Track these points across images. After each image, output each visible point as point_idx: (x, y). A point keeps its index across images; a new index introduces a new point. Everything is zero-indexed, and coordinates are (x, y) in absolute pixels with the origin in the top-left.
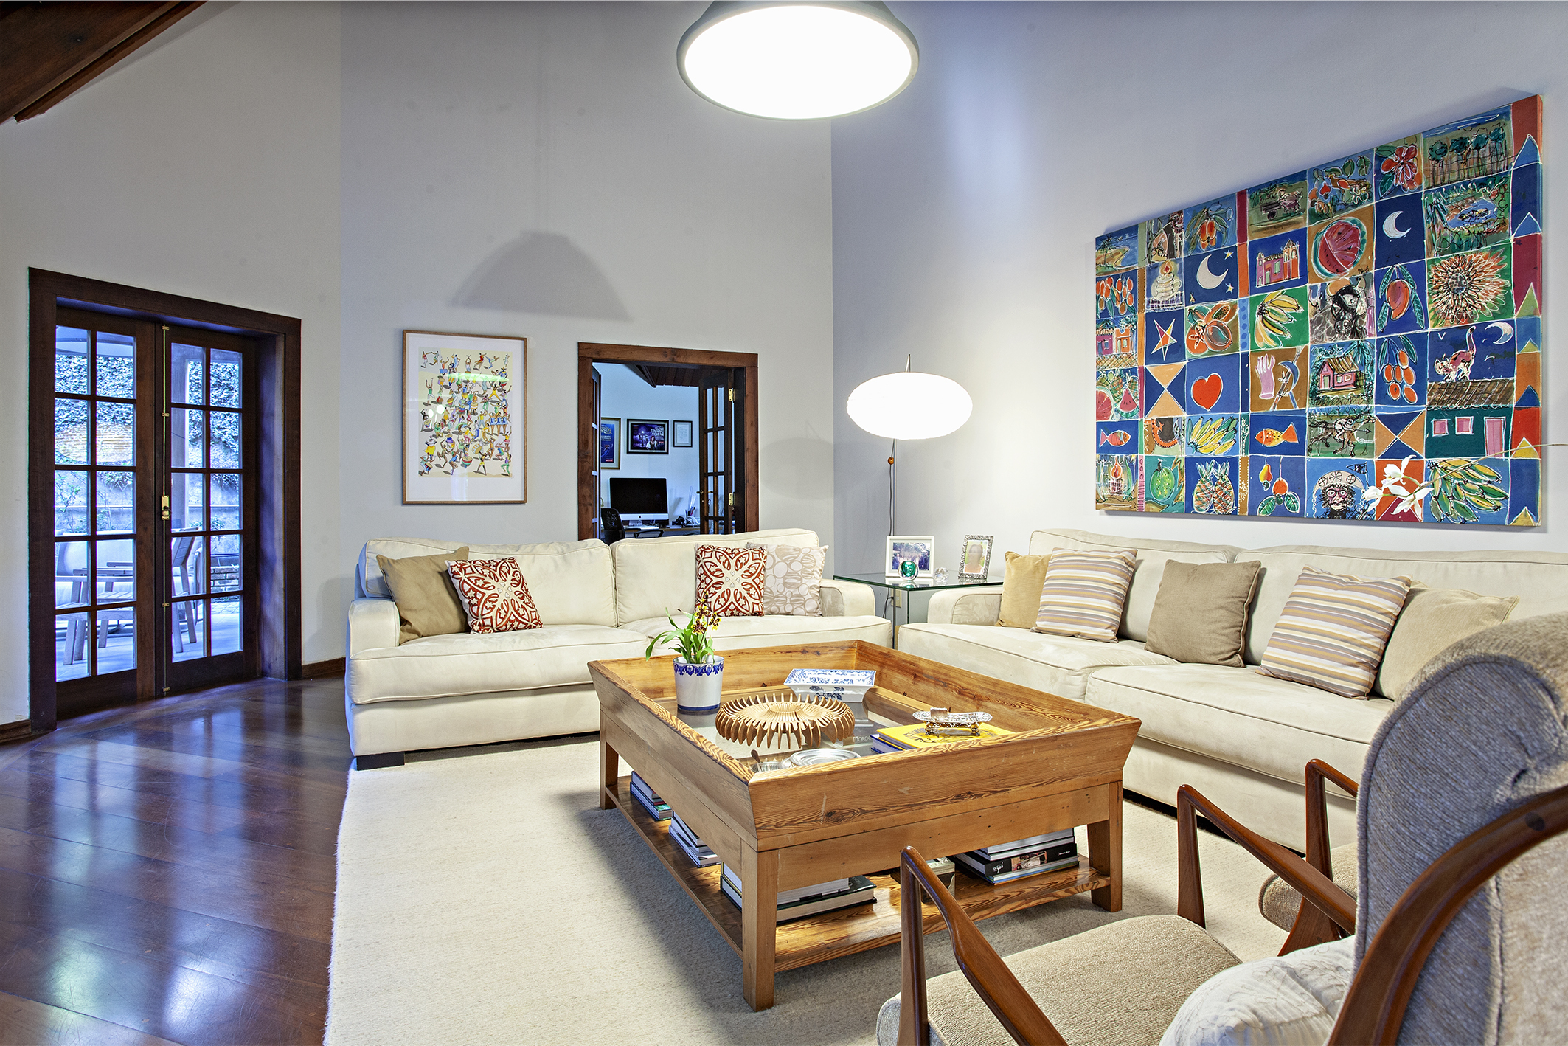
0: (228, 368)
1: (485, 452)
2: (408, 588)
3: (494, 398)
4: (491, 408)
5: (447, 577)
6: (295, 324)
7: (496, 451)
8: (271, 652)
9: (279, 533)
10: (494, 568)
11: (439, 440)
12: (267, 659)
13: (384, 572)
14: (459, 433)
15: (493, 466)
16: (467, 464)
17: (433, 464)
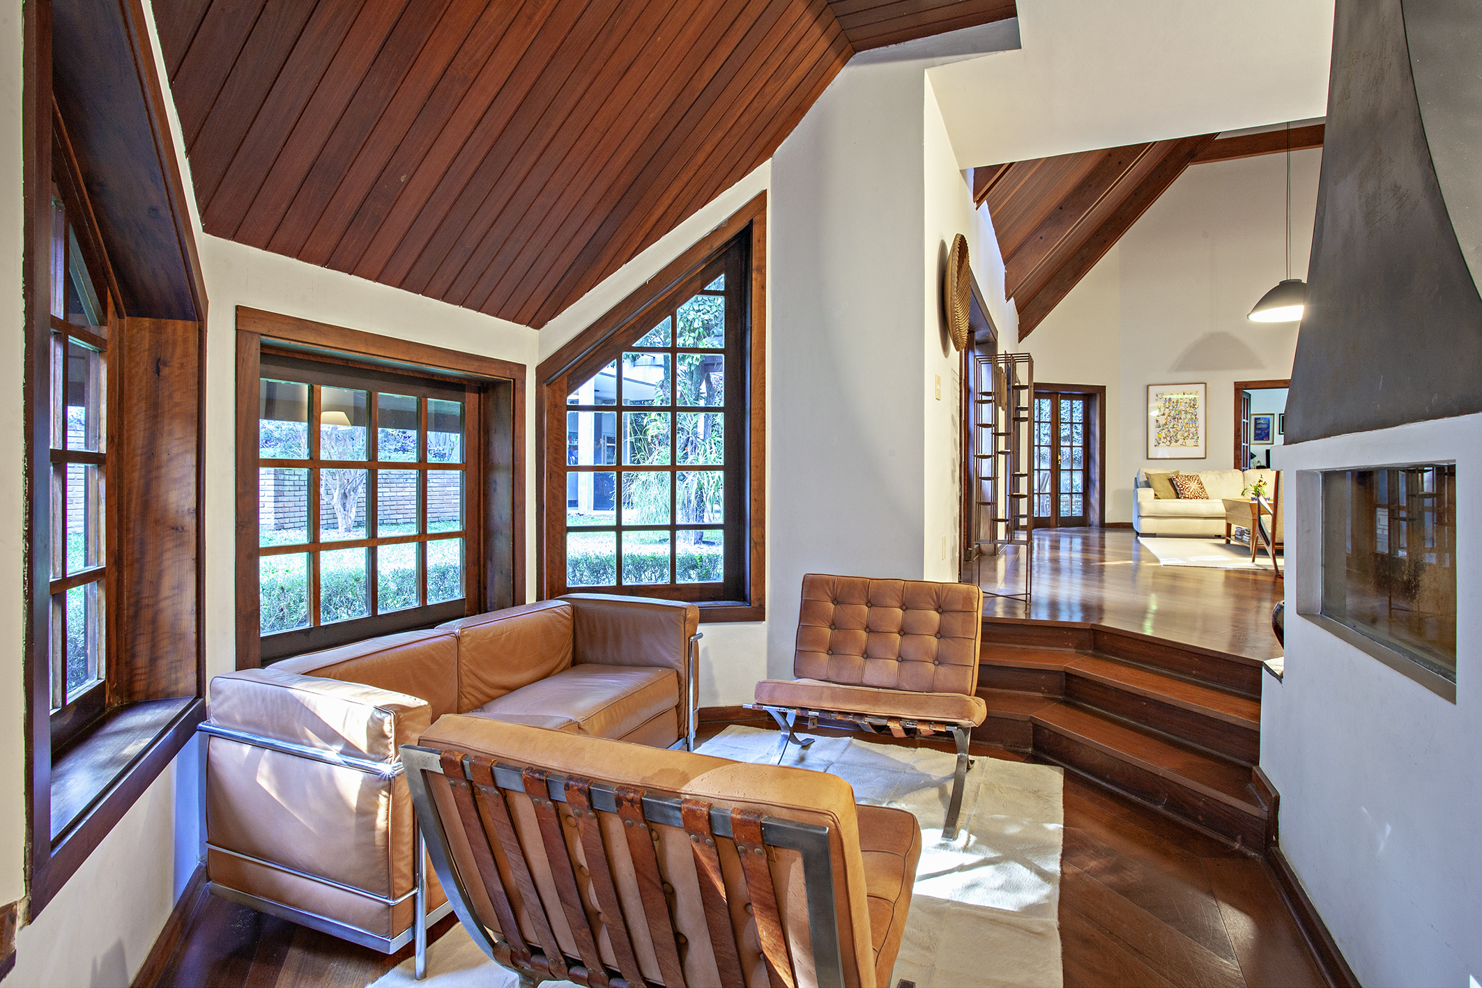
0: (1078, 404)
1: (1185, 436)
2: (1156, 483)
3: (1190, 411)
4: (1189, 416)
5: (1171, 480)
6: (1104, 388)
7: (1191, 435)
8: (1093, 517)
9: (1097, 470)
10: (1189, 478)
11: (1164, 431)
12: (1091, 519)
13: (1147, 478)
14: (1173, 428)
15: (1190, 442)
16: (1176, 441)
17: (1161, 442)
